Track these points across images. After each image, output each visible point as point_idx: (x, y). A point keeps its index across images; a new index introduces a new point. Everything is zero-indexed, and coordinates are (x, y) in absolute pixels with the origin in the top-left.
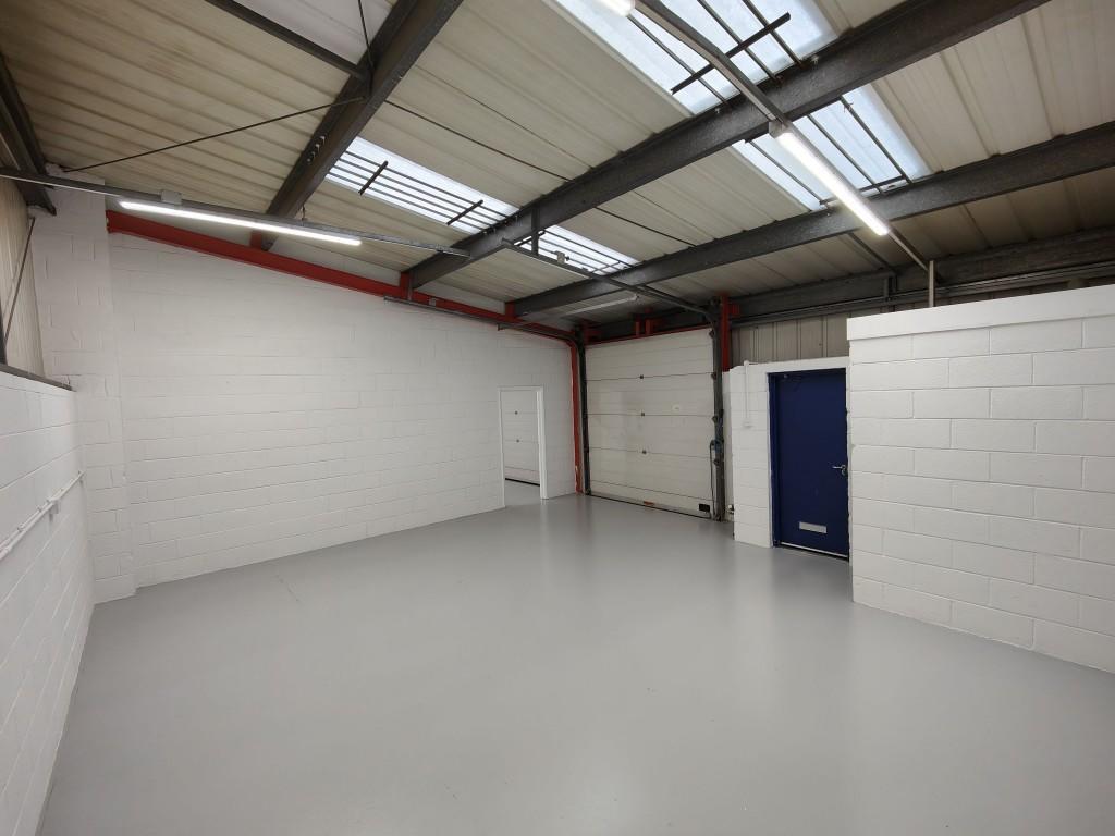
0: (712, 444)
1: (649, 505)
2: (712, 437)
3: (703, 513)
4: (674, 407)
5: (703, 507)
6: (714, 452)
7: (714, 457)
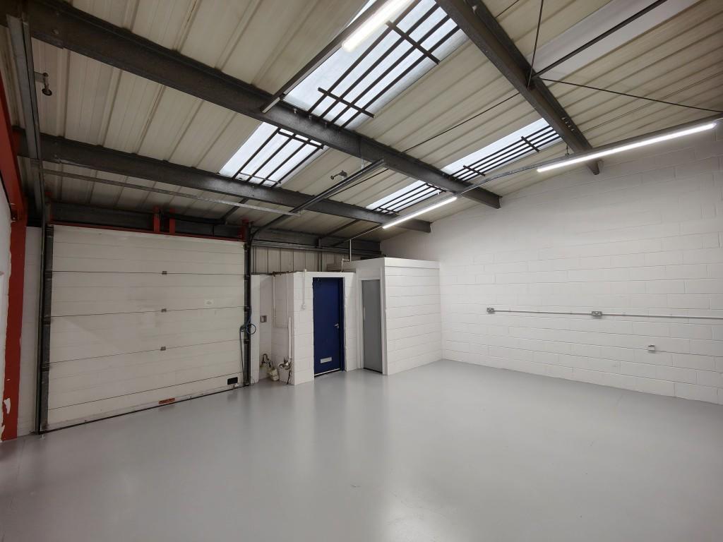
0: (241, 328)
1: (168, 403)
2: (242, 322)
3: (231, 386)
4: (206, 301)
5: (232, 381)
6: (243, 334)
7: (243, 338)
